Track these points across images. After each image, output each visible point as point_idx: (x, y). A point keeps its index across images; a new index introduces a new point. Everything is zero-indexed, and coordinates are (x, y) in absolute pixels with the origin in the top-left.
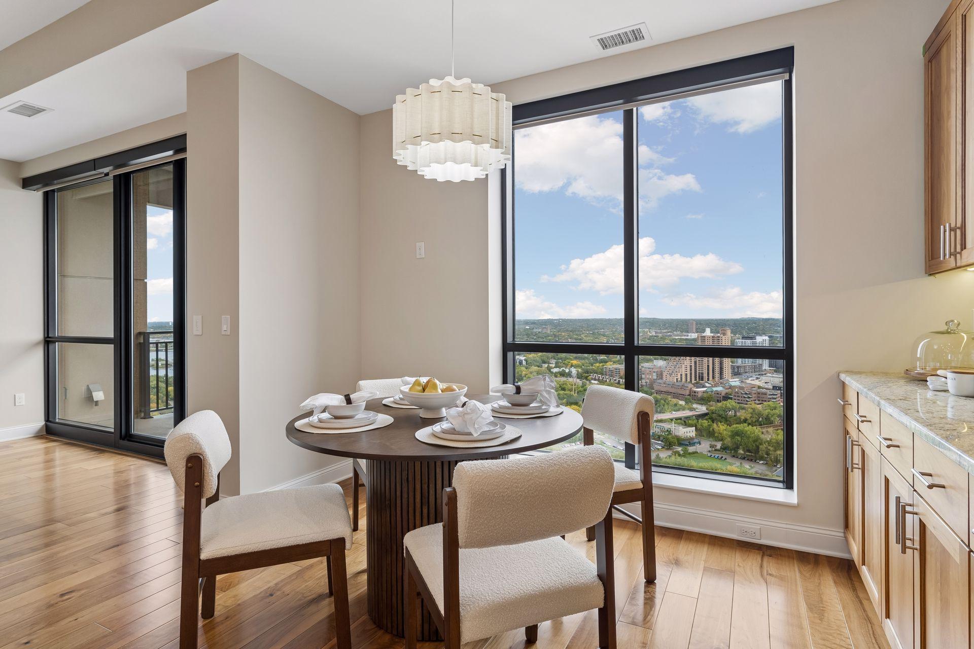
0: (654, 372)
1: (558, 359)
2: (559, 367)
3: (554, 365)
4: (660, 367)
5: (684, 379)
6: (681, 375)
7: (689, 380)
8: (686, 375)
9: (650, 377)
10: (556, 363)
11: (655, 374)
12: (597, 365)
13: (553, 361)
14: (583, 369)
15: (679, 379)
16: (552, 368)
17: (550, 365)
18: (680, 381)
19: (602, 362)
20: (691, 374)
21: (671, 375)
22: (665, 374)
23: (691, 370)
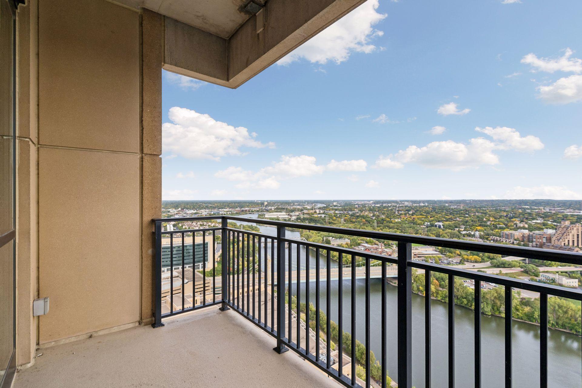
0: (544, 237)
1: (467, 225)
2: (467, 231)
3: (463, 229)
4: (550, 234)
5: (571, 244)
6: (569, 241)
7: (576, 244)
8: (573, 241)
9: (541, 241)
10: (465, 228)
11: (544, 239)
12: (497, 230)
13: (463, 227)
14: (484, 233)
15: (567, 244)
16: (461, 231)
17: (460, 229)
18: (567, 245)
19: (501, 229)
20: (578, 241)
21: (558, 240)
22: (553, 239)
23: (578, 237)
